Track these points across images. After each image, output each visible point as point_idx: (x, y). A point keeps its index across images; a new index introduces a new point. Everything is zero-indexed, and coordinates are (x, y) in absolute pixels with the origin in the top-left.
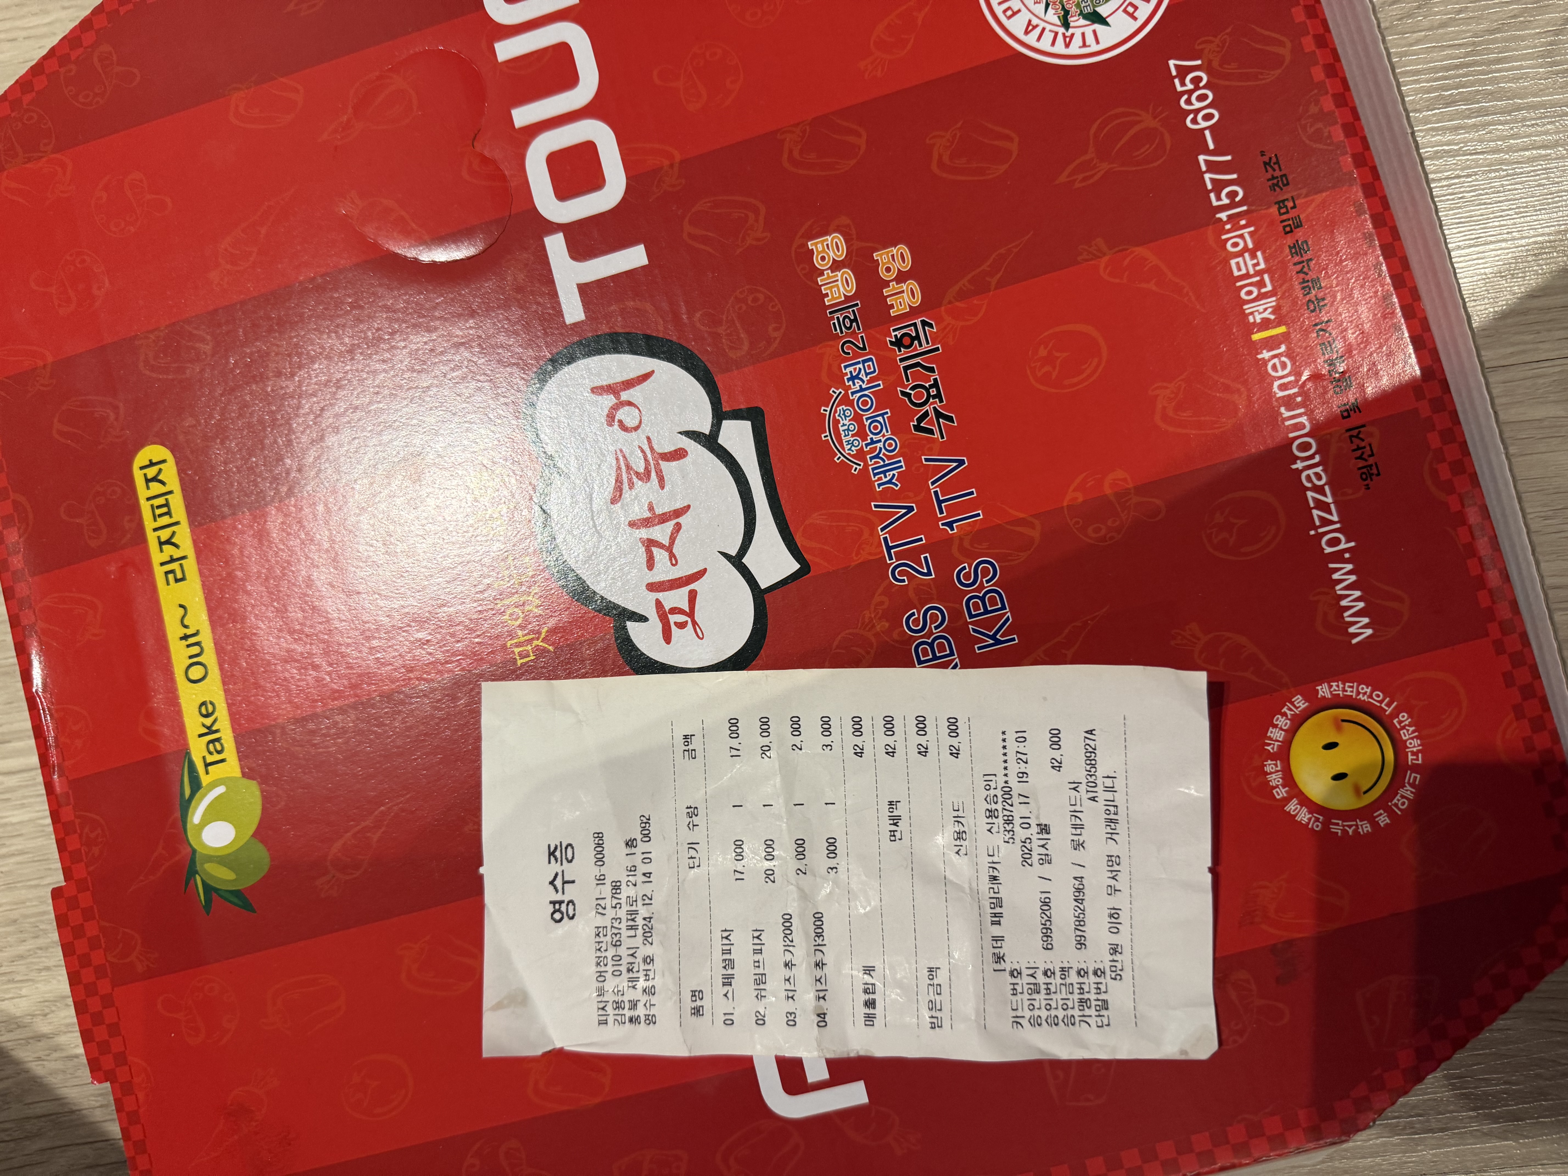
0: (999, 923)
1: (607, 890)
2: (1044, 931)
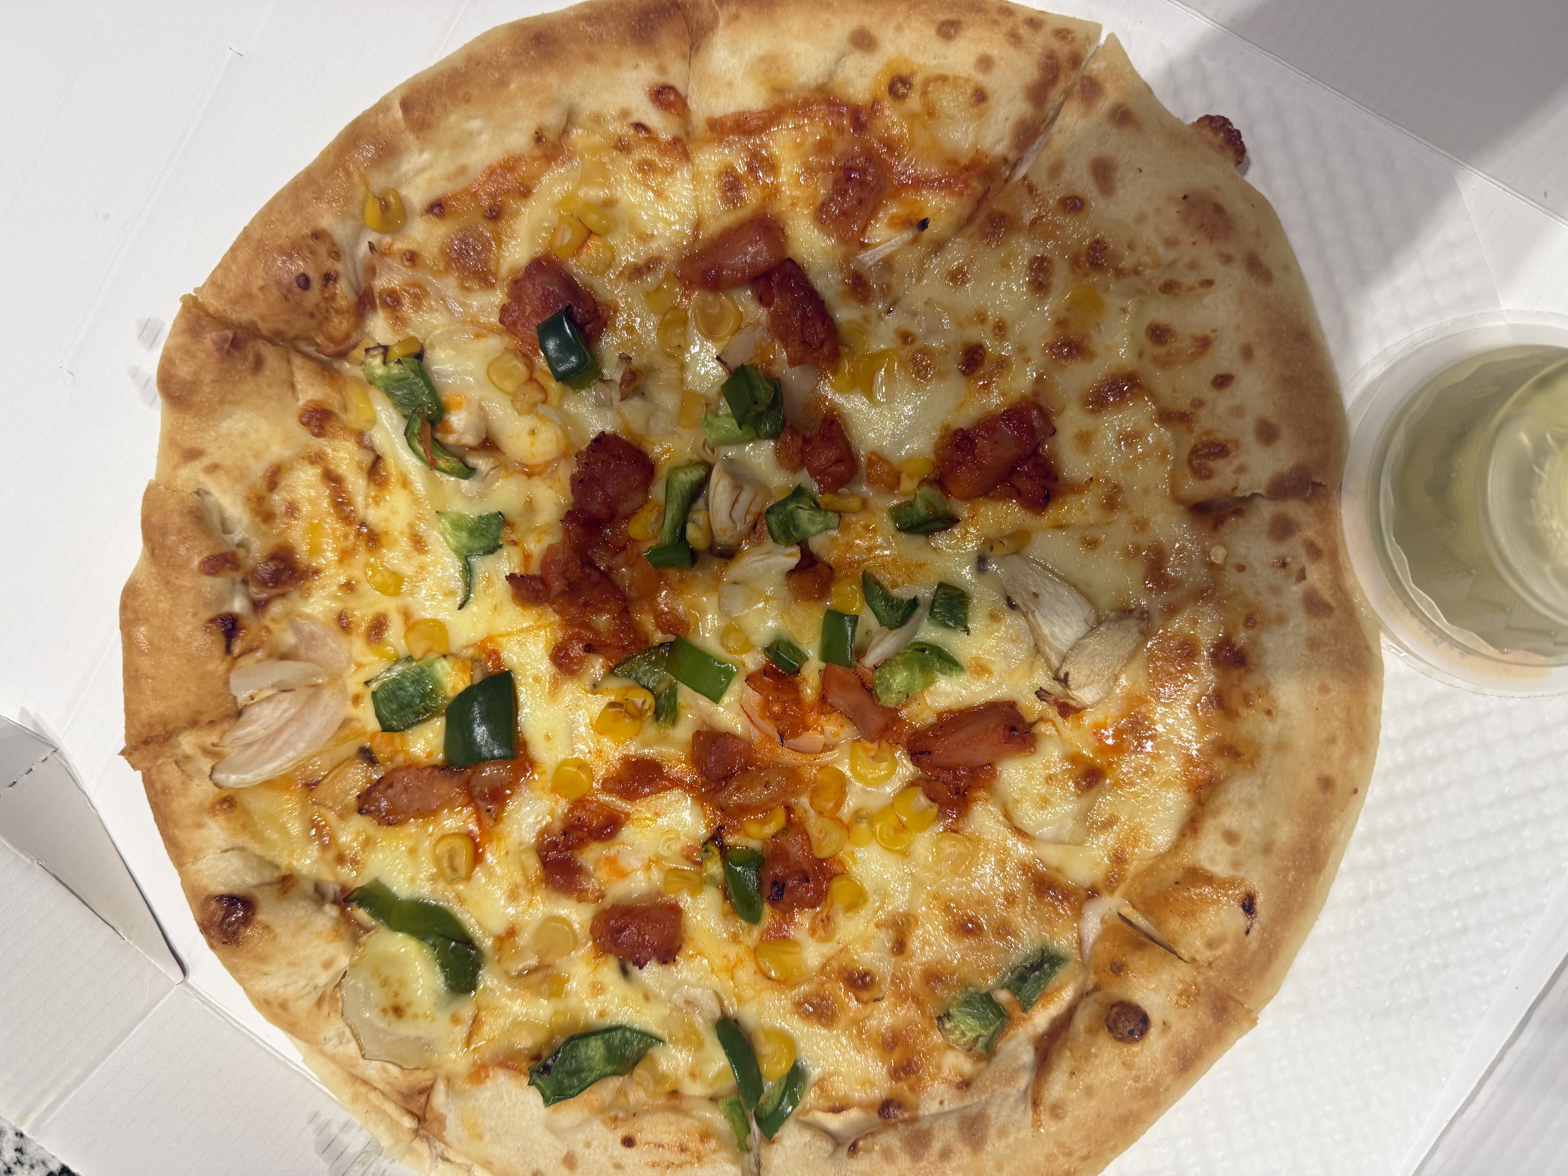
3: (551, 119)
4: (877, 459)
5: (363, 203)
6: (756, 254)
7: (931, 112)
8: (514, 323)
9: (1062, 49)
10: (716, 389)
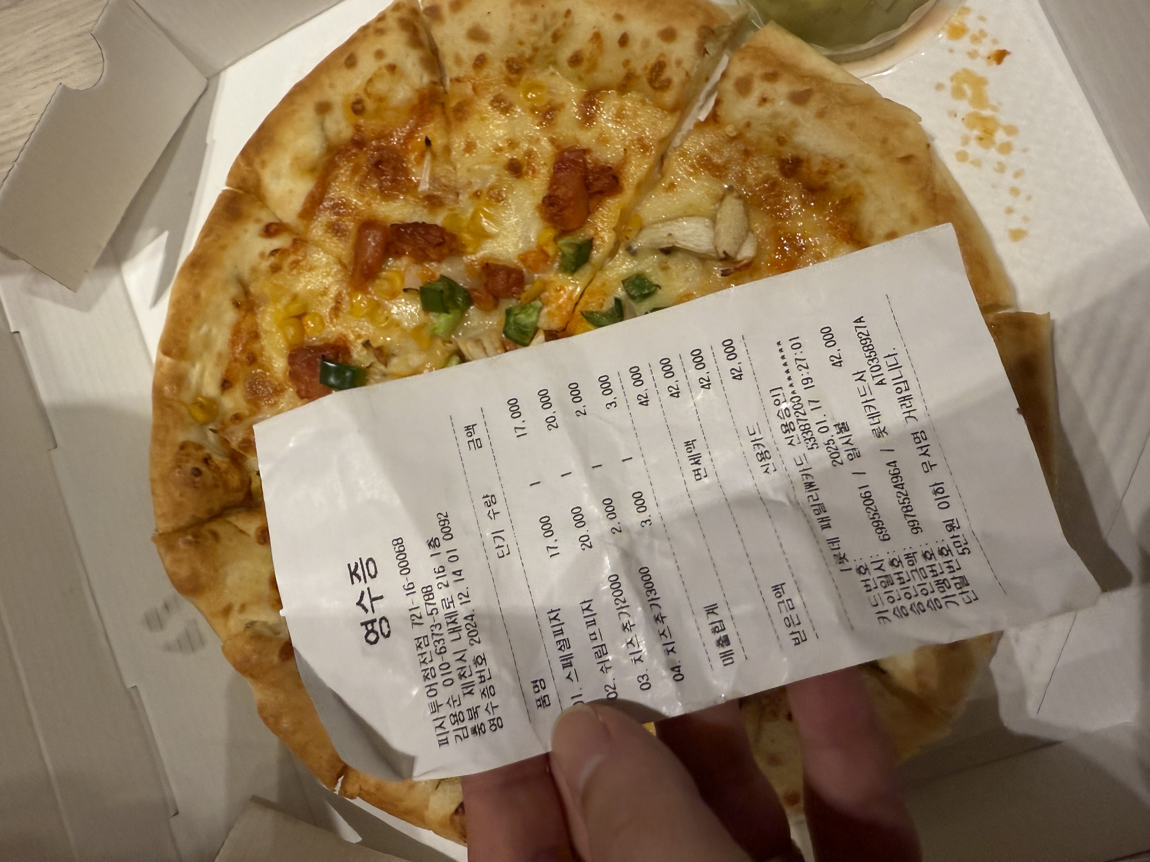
0: (828, 526)
1: (419, 599)
2: (876, 524)
3: (234, 290)
4: (524, 258)
5: (190, 413)
6: (374, 239)
7: (381, 99)
8: (308, 391)
9: (403, 13)
10: (422, 314)
